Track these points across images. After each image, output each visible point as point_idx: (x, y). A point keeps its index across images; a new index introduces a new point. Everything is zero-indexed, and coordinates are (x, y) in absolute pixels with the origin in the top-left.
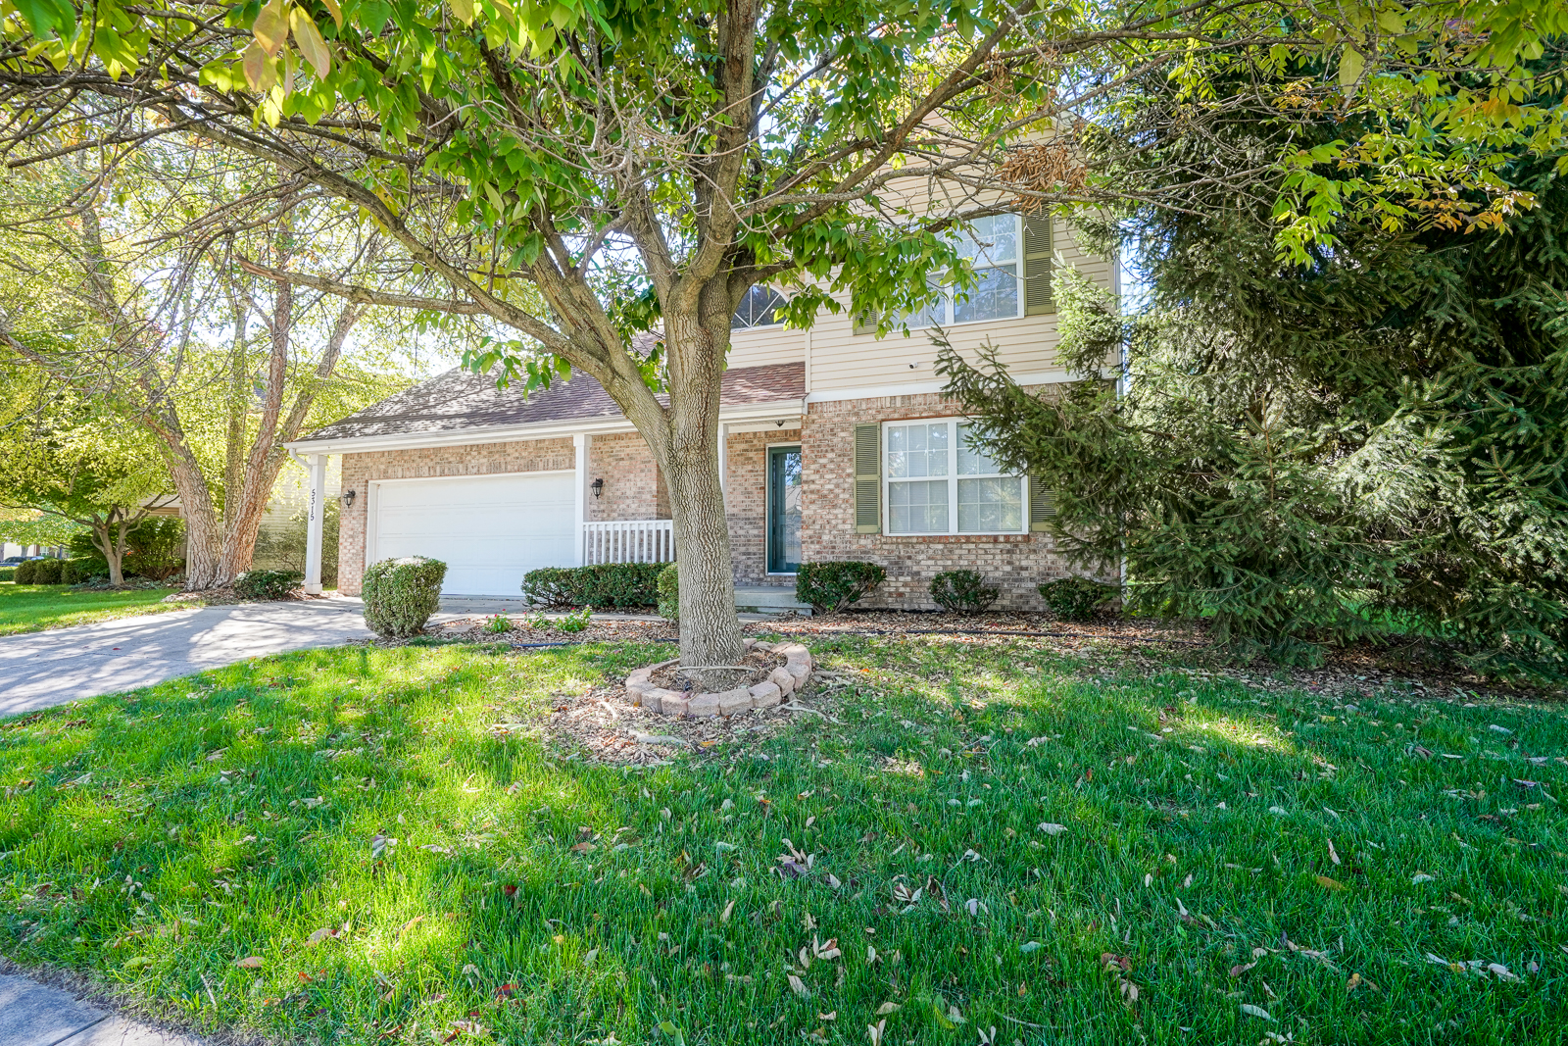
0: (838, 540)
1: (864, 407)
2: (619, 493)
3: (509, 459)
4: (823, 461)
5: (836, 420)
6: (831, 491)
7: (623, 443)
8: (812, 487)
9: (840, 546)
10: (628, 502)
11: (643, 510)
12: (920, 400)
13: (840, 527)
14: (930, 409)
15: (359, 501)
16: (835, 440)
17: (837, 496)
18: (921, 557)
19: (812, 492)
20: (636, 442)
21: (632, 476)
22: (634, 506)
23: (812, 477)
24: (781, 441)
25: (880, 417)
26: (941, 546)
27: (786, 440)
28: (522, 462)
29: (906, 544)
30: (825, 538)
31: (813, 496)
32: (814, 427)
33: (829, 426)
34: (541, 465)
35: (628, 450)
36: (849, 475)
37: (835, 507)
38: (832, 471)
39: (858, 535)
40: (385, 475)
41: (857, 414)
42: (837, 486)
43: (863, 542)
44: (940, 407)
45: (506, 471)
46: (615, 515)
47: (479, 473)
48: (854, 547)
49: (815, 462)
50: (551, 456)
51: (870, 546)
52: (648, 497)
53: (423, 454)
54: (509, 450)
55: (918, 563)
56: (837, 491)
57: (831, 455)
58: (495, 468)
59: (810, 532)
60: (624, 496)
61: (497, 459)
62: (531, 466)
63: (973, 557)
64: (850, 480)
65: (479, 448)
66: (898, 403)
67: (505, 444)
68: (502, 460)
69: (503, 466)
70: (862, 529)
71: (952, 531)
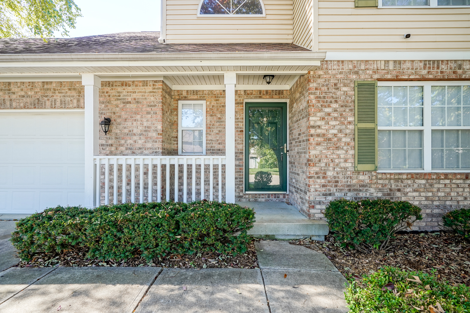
0: (341, 176)
1: (363, 67)
2: (126, 131)
3: (14, 97)
4: (328, 110)
5: (339, 76)
6: (335, 135)
7: (130, 89)
8: (319, 131)
9: (342, 181)
10: (135, 138)
11: (149, 145)
12: (408, 65)
13: (342, 165)
14: (416, 73)
16: (339, 93)
17: (340, 140)
18: (408, 190)
19: (318, 135)
20: (142, 89)
21: (138, 117)
22: (140, 142)
23: (319, 123)
24: (256, 98)
25: (376, 76)
26: (423, 182)
27: (260, 97)
28: (28, 100)
29: (397, 180)
30: (330, 174)
31: (320, 139)
32: (320, 81)
33: (333, 81)
34: (48, 103)
35: (134, 96)
36: (350, 123)
37: (337, 148)
38: (336, 119)
39: (358, 172)
41: (357, 73)
42: (340, 131)
43: (361, 177)
44: (424, 72)
45: (11, 107)
46: (123, 148)
48: (354, 181)
49: (320, 111)
50: (58, 97)
51: (368, 181)
52: (154, 135)
54: (14, 89)
55: (406, 194)
56: (340, 135)
57: (334, 105)
59: (317, 169)
60: (131, 133)
62: (37, 104)
63: (448, 190)
64: (351, 127)
66: (391, 66)
67: (9, 83)
68: (7, 97)
69: (8, 103)
70: (361, 167)
71: (428, 168)
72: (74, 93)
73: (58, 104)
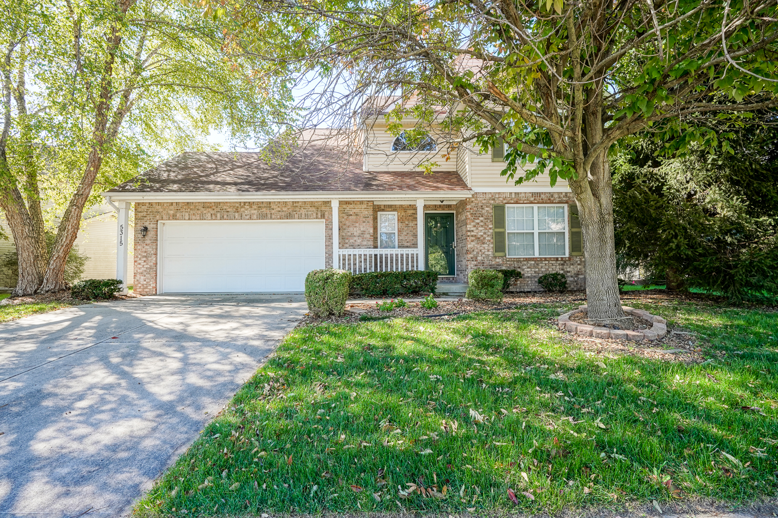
0: (485, 259)
1: (497, 196)
2: (349, 234)
3: (273, 211)
4: (477, 221)
5: (484, 201)
6: (482, 236)
7: (351, 206)
8: (472, 233)
9: (487, 262)
10: (355, 238)
11: (365, 243)
12: (523, 195)
13: (486, 253)
14: (528, 200)
15: (151, 234)
16: (483, 211)
17: (484, 238)
18: (524, 267)
19: (472, 236)
20: (360, 206)
21: (357, 225)
22: (359, 241)
23: (472, 229)
24: (432, 210)
25: (505, 202)
26: (533, 262)
27: (436, 210)
28: (283, 213)
29: (518, 261)
30: (479, 258)
31: (473, 238)
32: (473, 204)
33: (480, 204)
34: (296, 216)
35: (354, 211)
36: (490, 228)
37: (483, 243)
38: (482, 226)
39: (496, 257)
40: (174, 217)
41: (494, 199)
42: (485, 233)
43: (497, 260)
44: (532, 199)
45: (271, 218)
46: (347, 245)
47: (250, 218)
48: (493, 263)
49: (473, 222)
50: (303, 211)
51: (501, 262)
52: (368, 236)
53: (206, 205)
54: (273, 206)
55: (523, 270)
56: (484, 236)
57: (481, 219)
58: (263, 217)
59: (472, 256)
60: (352, 235)
61: (264, 212)
62: (289, 216)
63: (547, 267)
64: (491, 231)
65: (251, 204)
66: (513, 196)
67: (270, 203)
68: (268, 212)
69: (269, 216)
70: (497, 254)
71: (537, 255)
72: (314, 209)
73: (303, 216)
